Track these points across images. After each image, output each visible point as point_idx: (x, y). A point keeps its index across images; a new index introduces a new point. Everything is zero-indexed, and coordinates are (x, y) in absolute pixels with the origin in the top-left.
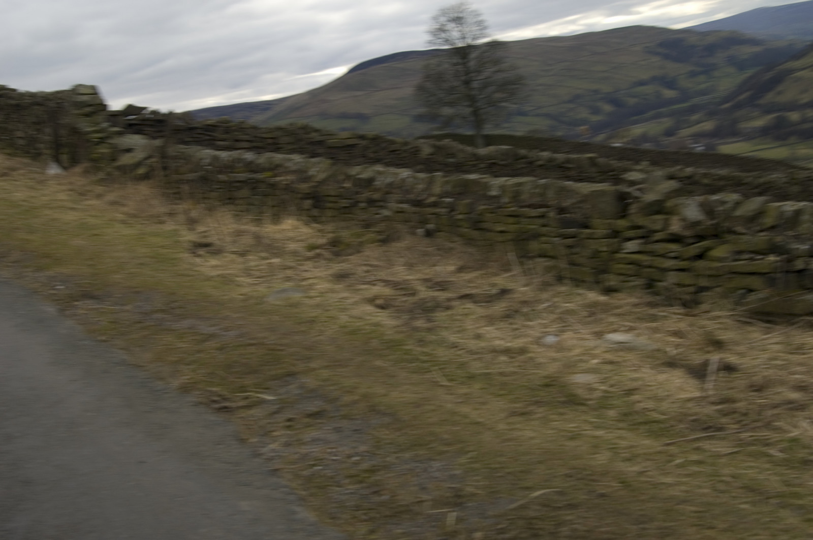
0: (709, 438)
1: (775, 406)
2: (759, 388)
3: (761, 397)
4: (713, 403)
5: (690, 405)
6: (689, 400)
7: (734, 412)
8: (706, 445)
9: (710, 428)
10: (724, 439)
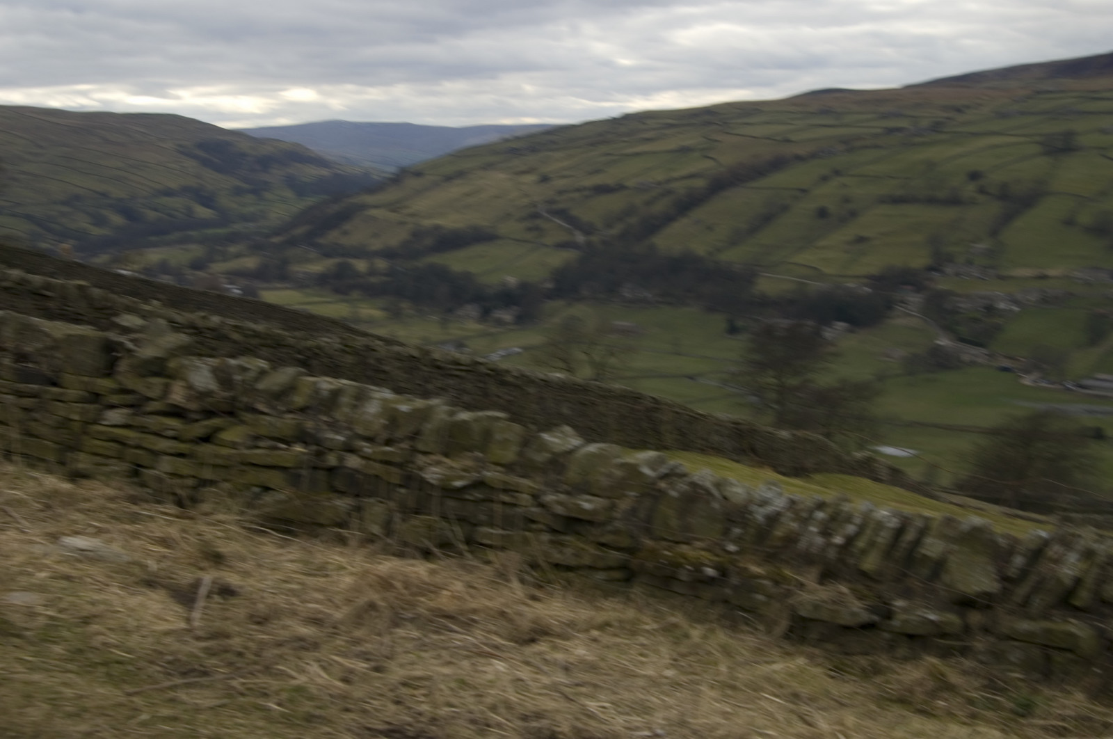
0: (188, 685)
1: (279, 645)
2: (261, 620)
3: (263, 632)
4: (198, 639)
5: (168, 640)
6: (167, 633)
7: (226, 651)
8: (182, 695)
9: (192, 672)
10: (207, 687)
